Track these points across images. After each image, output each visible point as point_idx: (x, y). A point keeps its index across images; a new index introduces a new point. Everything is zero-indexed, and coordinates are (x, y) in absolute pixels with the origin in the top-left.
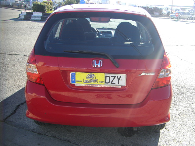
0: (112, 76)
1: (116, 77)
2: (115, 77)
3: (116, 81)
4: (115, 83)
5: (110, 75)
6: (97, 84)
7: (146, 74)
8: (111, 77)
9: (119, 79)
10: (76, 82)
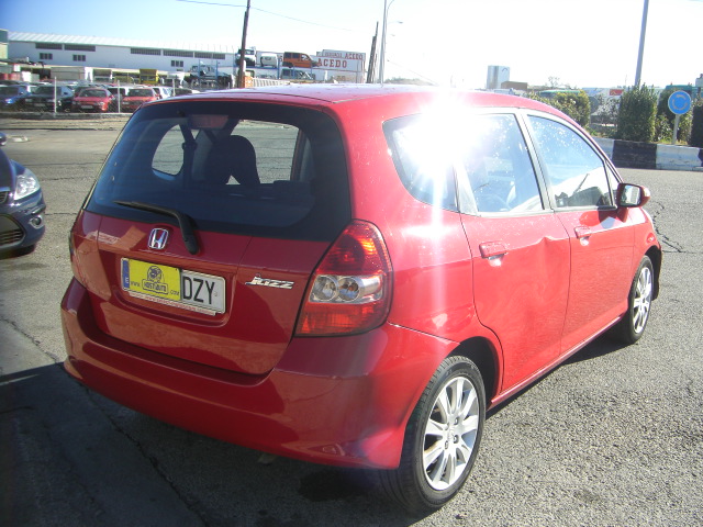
0: (195, 280)
1: (204, 284)
2: (201, 281)
3: (204, 294)
4: (202, 301)
5: (192, 275)
6: (167, 296)
7: (266, 284)
8: (193, 282)
9: (210, 291)
10: (132, 287)
